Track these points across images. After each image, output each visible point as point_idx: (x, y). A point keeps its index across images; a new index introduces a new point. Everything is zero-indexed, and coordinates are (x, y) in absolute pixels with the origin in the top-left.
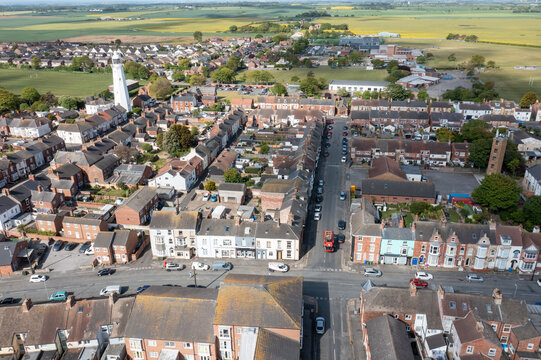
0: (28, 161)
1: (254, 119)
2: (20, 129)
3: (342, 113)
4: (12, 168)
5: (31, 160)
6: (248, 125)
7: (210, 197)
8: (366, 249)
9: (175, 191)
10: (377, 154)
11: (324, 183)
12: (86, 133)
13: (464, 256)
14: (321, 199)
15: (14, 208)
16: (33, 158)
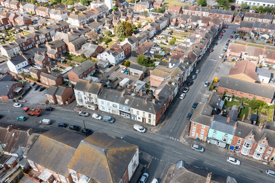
0: (46, 35)
1: (177, 21)
2: (54, 15)
3: (237, 21)
4: (36, 38)
5: (48, 34)
6: (172, 24)
7: (126, 70)
8: (198, 131)
9: (109, 63)
10: (245, 56)
11: (199, 72)
12: (82, 20)
13: (270, 155)
14: (192, 83)
15: (24, 62)
16: (49, 33)
